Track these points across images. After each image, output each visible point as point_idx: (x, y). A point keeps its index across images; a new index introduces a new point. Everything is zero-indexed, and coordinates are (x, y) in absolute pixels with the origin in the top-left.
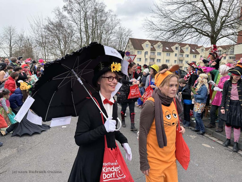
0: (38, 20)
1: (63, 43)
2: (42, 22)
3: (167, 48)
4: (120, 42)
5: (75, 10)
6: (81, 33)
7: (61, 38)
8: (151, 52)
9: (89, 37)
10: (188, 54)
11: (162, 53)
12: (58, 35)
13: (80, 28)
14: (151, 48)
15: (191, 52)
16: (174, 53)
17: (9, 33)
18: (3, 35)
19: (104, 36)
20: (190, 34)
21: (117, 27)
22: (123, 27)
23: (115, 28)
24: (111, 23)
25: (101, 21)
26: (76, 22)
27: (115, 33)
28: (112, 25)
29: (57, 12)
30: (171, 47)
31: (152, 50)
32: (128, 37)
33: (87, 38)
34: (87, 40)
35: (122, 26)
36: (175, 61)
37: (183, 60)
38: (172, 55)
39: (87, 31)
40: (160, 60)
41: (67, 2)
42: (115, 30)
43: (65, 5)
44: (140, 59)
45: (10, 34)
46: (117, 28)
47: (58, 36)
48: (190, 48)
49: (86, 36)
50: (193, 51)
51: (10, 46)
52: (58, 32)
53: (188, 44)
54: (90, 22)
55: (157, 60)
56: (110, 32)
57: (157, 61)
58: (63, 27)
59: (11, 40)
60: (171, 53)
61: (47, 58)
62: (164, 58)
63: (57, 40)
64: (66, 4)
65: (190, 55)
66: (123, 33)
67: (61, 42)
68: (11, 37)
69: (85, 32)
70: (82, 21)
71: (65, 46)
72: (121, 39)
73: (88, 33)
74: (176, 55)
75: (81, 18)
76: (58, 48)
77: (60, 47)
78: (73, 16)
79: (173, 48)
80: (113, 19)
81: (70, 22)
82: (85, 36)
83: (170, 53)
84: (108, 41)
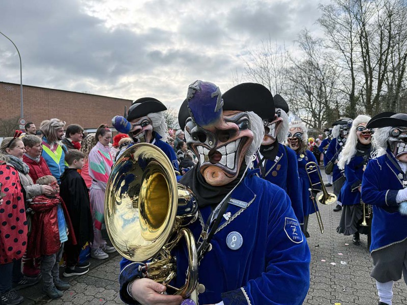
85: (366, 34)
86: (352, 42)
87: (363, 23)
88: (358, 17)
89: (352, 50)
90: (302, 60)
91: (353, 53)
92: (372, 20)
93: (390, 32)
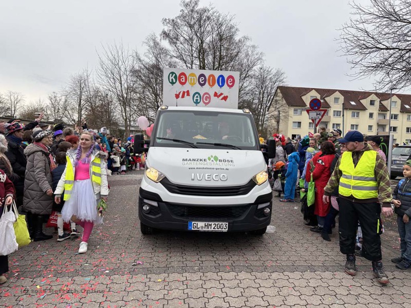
0: (114, 53)
2: (121, 57)
3: (353, 103)
4: (260, 94)
5: (182, 39)
10: (396, 113)
15: (403, 110)
16: (367, 113)
17: (79, 85)
18: (70, 89)
22: (268, 66)
23: (255, 68)
24: (245, 60)
26: (185, 59)
27: (252, 78)
28: (247, 63)
29: (152, 44)
30: (361, 101)
32: (277, 83)
35: (265, 66)
36: (370, 127)
37: (385, 125)
38: (364, 116)
40: (338, 125)
41: (169, 25)
43: (166, 30)
44: (300, 122)
45: (80, 87)
48: (399, 102)
50: (407, 107)
51: (80, 106)
53: (396, 95)
55: (334, 124)
56: (243, 76)
57: (333, 127)
59: (81, 97)
60: (361, 113)
63: (153, 94)
64: (167, 28)
65: (400, 116)
66: (268, 78)
72: (262, 88)
74: (371, 115)
78: (179, 48)
79: (366, 102)
80: (250, 53)
81: (174, 59)
83: (358, 113)
85: (203, 51)
86: (192, 55)
87: (201, 41)
88: (198, 35)
89: (192, 62)
90: (151, 63)
91: (193, 65)
92: (208, 39)
93: (220, 53)
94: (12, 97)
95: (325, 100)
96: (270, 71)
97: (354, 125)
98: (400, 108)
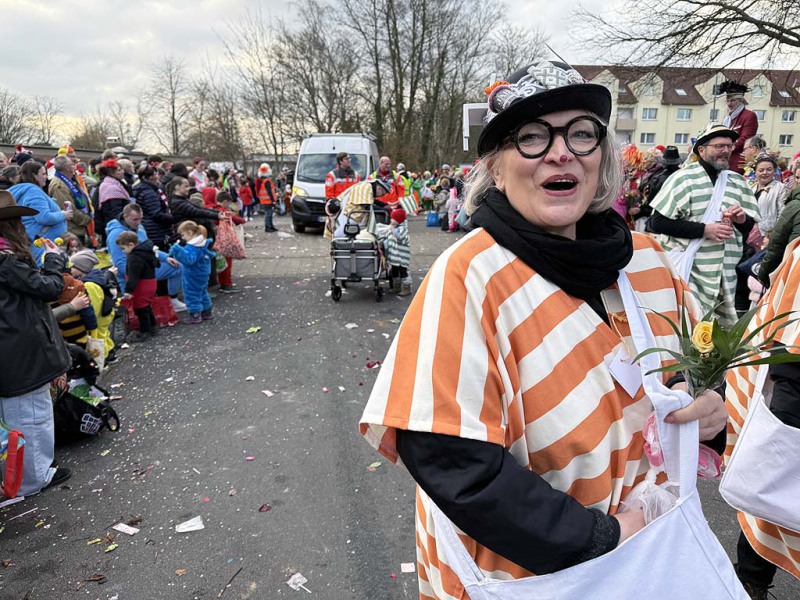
1: (324, 100)
6: (377, 65)
7: (316, 84)
8: (619, 109)
9: (402, 75)
10: (761, 108)
11: (659, 111)
12: (308, 73)
13: (376, 48)
14: (620, 95)
15: (776, 101)
16: (707, 110)
17: (168, 79)
18: (151, 89)
19: (450, 66)
20: (735, 41)
21: (494, 31)
22: (519, 28)
23: (490, 35)
25: (443, 15)
26: (363, 29)
27: (488, 51)
28: (477, 26)
30: (697, 87)
31: (624, 103)
33: (396, 81)
34: (396, 86)
35: (513, 26)
38: (701, 114)
39: (395, 57)
40: (653, 135)
42: (489, 42)
45: (171, 83)
46: (496, 35)
47: (307, 77)
48: (769, 85)
49: (394, 72)
50: (785, 94)
51: (173, 119)
52: (307, 65)
54: (405, 22)
55: (643, 135)
56: (470, 50)
57: (642, 141)
58: (322, 47)
59: (173, 102)
60: (694, 108)
61: (279, 152)
62: (666, 128)
63: (306, 91)
65: (770, 113)
66: (518, 51)
67: (316, 98)
68: (173, 93)
69: (390, 61)
70: (380, 22)
71: (330, 111)
72: (509, 70)
73: (399, 59)
75: (378, 13)
76: (310, 116)
77: (316, 114)
78: (354, 8)
81: (344, 28)
82: (389, 73)
83: (693, 112)
84: (465, 82)
94: (41, 107)
95: (628, 89)
96: (525, 35)
97: (680, 135)
98: (769, 97)
